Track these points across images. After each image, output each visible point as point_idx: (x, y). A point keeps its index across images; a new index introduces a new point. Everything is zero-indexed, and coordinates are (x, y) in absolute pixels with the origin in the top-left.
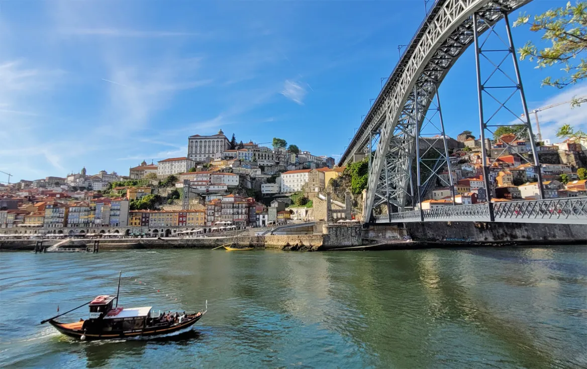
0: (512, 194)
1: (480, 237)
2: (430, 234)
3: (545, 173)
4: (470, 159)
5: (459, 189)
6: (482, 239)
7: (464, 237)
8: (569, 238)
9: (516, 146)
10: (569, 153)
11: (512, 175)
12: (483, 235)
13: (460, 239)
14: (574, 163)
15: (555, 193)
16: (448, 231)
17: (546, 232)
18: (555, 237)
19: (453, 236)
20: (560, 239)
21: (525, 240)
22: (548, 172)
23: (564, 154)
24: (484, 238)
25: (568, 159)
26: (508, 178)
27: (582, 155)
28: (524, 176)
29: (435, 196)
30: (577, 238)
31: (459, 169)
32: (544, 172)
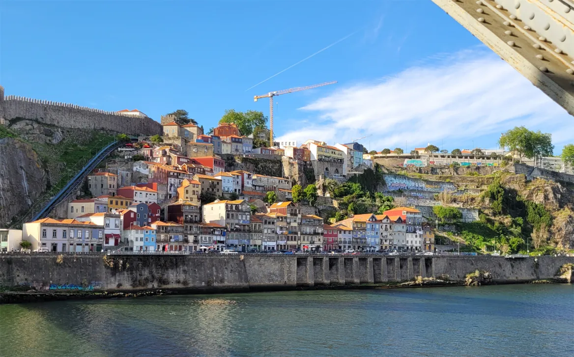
0: (186, 216)
1: (111, 282)
2: (20, 278)
3: (253, 188)
4: (151, 155)
5: (111, 202)
6: (113, 286)
7: (82, 284)
8: (241, 284)
9: (230, 143)
10: (293, 162)
11: (200, 186)
12: (115, 279)
13: (75, 286)
14: (296, 177)
15: (246, 218)
16: (55, 273)
17: (212, 275)
18: (224, 282)
19: (63, 282)
20: (229, 284)
21: (180, 286)
22: (259, 186)
23: (288, 163)
24: (117, 283)
25: (291, 171)
26: (194, 191)
27: (308, 167)
28: (218, 191)
29: (72, 211)
30: (253, 283)
31: (128, 170)
32: (253, 185)
